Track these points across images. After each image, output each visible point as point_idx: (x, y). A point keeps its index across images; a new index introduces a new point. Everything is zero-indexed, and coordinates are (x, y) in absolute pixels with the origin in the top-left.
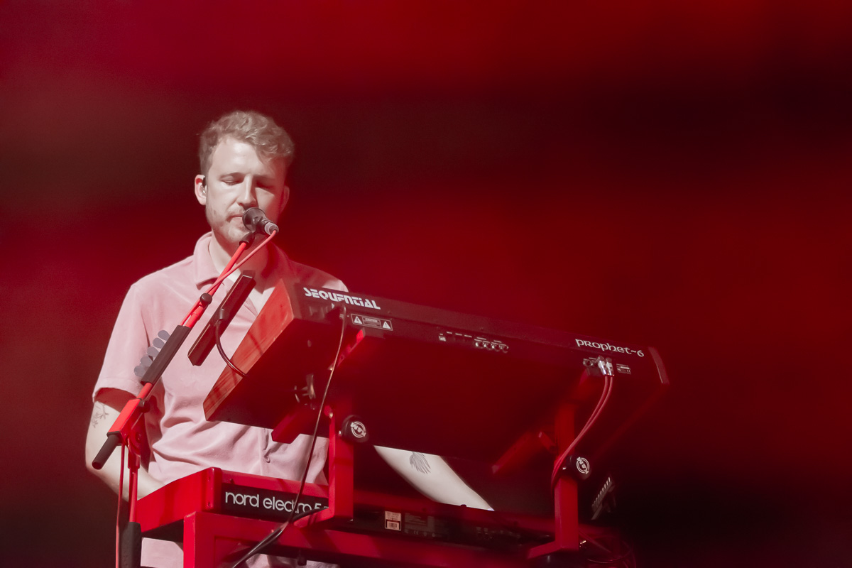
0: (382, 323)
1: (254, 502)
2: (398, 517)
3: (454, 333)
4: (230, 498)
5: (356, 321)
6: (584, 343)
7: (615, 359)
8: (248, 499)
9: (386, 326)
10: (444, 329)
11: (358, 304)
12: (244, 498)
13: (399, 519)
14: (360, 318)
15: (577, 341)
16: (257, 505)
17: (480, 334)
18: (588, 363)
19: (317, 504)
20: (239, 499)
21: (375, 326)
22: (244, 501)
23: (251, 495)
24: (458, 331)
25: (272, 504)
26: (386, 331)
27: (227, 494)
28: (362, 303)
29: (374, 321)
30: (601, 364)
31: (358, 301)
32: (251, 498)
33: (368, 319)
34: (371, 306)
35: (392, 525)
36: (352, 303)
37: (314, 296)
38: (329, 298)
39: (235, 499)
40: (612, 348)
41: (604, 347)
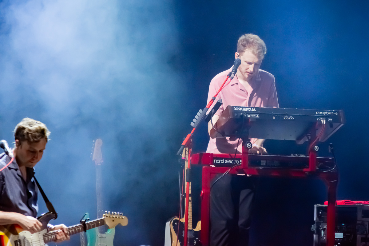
0: (256, 115)
1: (222, 161)
2: (265, 161)
3: (278, 116)
4: (216, 161)
5: (249, 116)
6: (319, 113)
7: (326, 117)
8: (220, 161)
9: (257, 116)
10: (274, 115)
11: (250, 111)
12: (219, 161)
13: (265, 162)
14: (250, 115)
15: (316, 112)
16: (223, 162)
17: (285, 115)
18: (318, 120)
19: (241, 160)
20: (218, 161)
21: (254, 117)
22: (219, 162)
23: (222, 160)
24: (279, 115)
25: (228, 162)
26: (257, 118)
27: (215, 160)
28: (251, 110)
29: (253, 115)
30: (322, 120)
31: (250, 109)
32: (221, 161)
33: (252, 115)
34: (254, 111)
35: (263, 164)
36: (248, 110)
37: (237, 110)
38: (241, 110)
39: (217, 162)
40: (328, 113)
41: (325, 113)
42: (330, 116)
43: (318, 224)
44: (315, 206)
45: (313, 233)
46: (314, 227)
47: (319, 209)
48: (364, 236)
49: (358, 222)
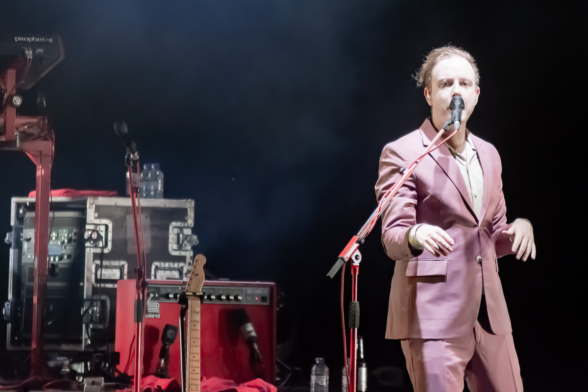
6: (20, 39)
7: (34, 47)
15: (16, 38)
30: (27, 51)
40: (35, 40)
41: (31, 40)
42: (40, 45)
43: (19, 231)
44: (14, 200)
45: (9, 246)
46: (9, 238)
47: (19, 205)
48: (98, 251)
49: (87, 227)
